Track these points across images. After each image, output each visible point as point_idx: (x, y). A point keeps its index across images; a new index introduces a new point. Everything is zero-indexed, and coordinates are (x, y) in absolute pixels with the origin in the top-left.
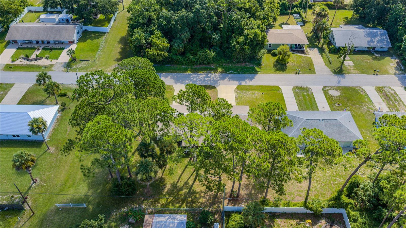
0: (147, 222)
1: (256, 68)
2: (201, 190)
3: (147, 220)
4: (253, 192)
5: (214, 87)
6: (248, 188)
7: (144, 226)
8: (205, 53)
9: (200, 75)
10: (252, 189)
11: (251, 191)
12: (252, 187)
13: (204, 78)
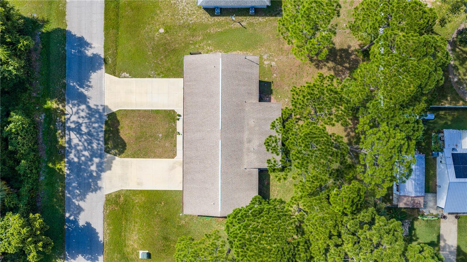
0: (408, 203)
1: (43, 31)
2: (346, 136)
3: (405, 204)
4: (347, 65)
5: (113, 116)
6: (342, 71)
7: (414, 206)
8: (18, 134)
9: (72, 144)
10: (343, 67)
11: (346, 67)
12: (339, 66)
13: (81, 135)
